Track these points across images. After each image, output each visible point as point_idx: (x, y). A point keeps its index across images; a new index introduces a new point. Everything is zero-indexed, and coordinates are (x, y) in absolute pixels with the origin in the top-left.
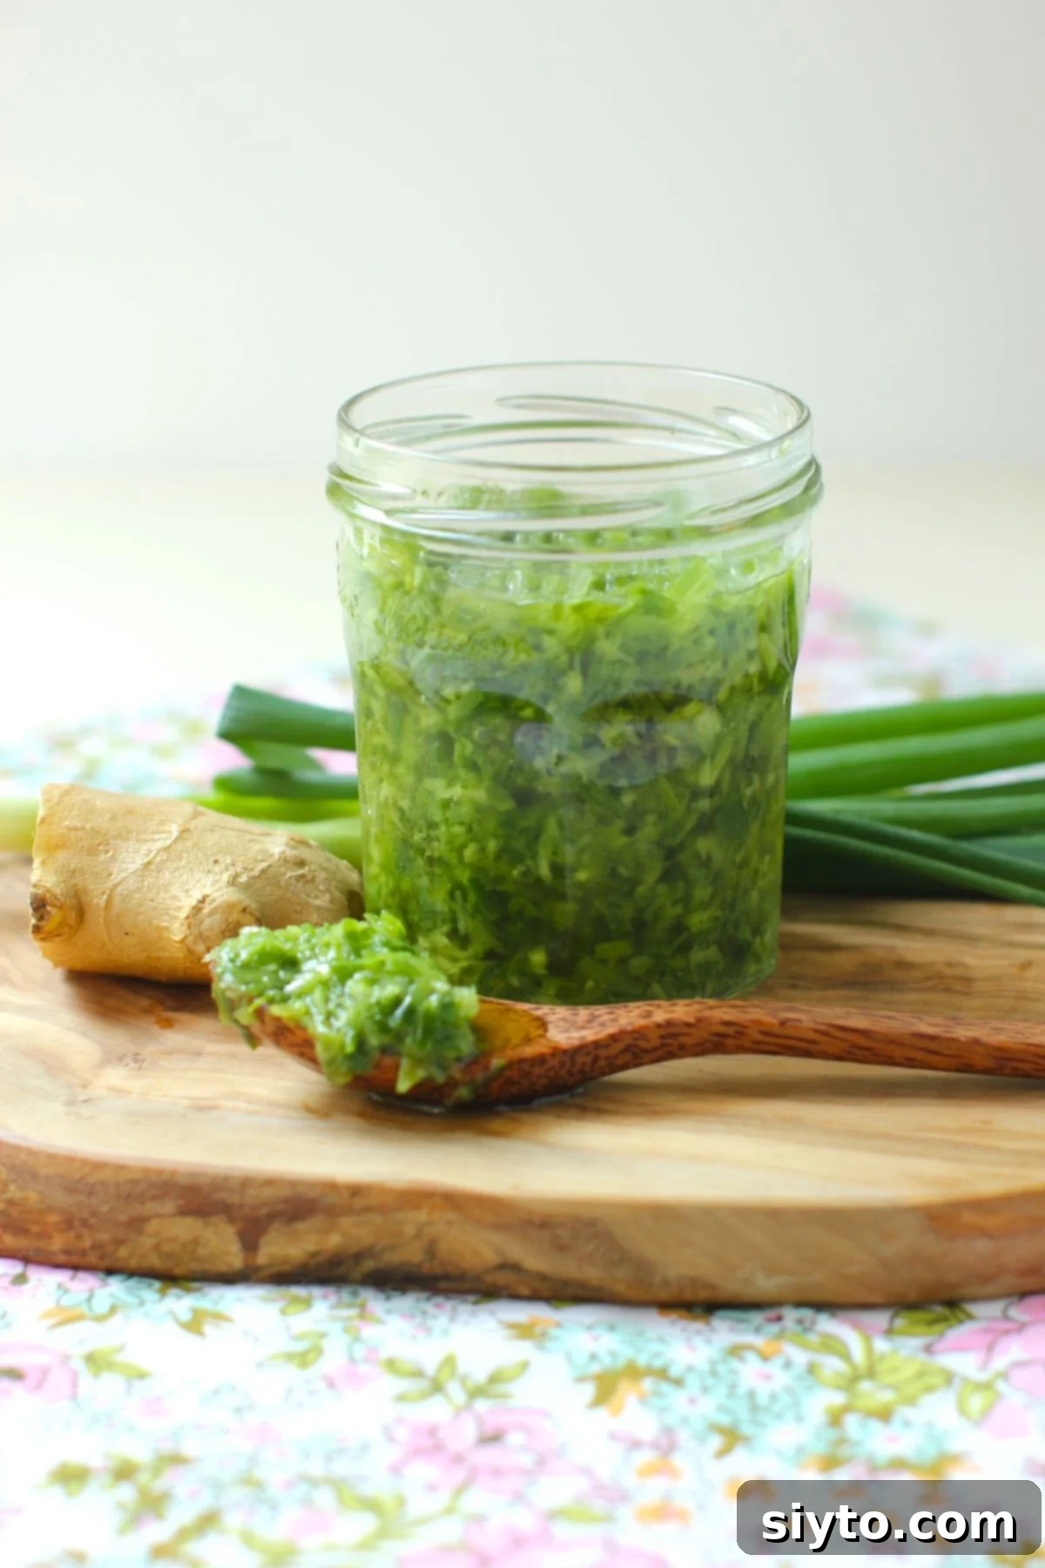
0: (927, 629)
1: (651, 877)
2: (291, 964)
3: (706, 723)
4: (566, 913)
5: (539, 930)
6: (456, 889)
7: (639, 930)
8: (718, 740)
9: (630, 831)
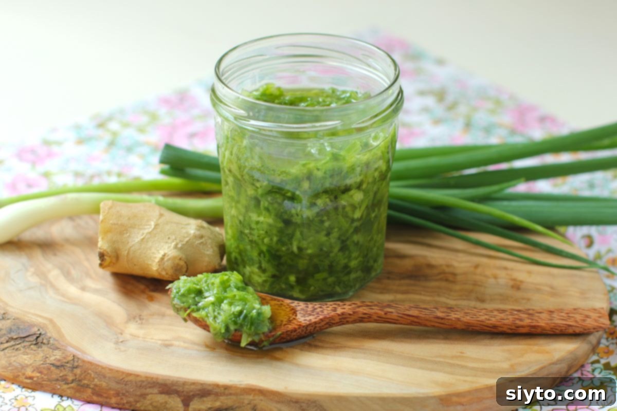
0: (440, 62)
1: (336, 250)
2: (199, 293)
3: (358, 196)
4: (302, 264)
5: (292, 268)
6: (261, 253)
7: (331, 269)
8: (362, 201)
9: (328, 234)
